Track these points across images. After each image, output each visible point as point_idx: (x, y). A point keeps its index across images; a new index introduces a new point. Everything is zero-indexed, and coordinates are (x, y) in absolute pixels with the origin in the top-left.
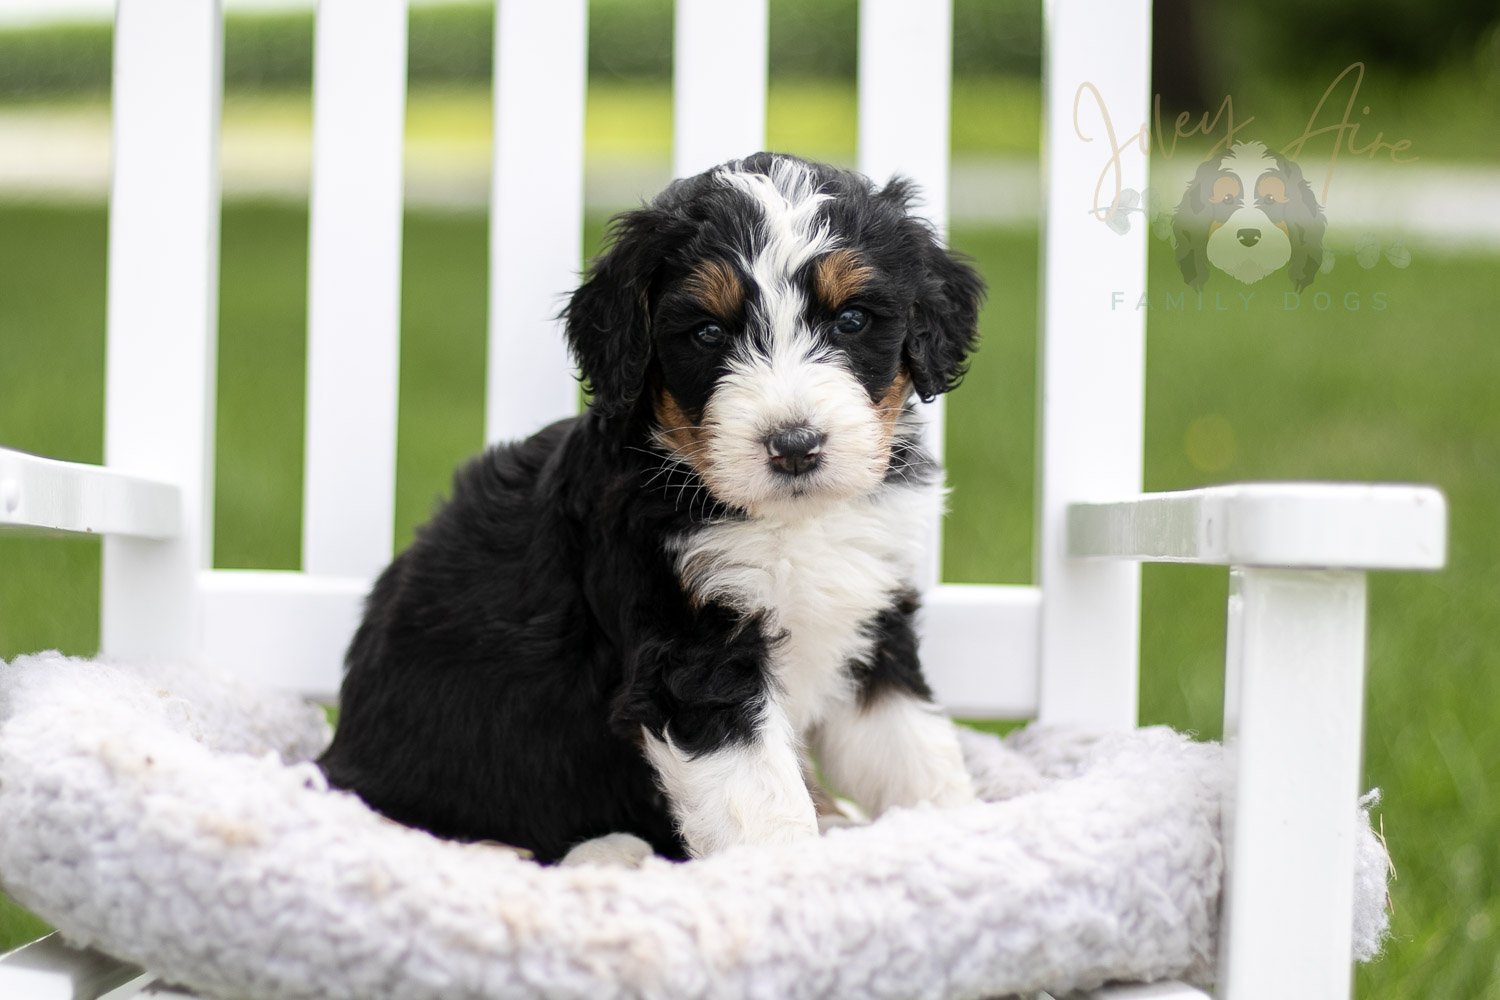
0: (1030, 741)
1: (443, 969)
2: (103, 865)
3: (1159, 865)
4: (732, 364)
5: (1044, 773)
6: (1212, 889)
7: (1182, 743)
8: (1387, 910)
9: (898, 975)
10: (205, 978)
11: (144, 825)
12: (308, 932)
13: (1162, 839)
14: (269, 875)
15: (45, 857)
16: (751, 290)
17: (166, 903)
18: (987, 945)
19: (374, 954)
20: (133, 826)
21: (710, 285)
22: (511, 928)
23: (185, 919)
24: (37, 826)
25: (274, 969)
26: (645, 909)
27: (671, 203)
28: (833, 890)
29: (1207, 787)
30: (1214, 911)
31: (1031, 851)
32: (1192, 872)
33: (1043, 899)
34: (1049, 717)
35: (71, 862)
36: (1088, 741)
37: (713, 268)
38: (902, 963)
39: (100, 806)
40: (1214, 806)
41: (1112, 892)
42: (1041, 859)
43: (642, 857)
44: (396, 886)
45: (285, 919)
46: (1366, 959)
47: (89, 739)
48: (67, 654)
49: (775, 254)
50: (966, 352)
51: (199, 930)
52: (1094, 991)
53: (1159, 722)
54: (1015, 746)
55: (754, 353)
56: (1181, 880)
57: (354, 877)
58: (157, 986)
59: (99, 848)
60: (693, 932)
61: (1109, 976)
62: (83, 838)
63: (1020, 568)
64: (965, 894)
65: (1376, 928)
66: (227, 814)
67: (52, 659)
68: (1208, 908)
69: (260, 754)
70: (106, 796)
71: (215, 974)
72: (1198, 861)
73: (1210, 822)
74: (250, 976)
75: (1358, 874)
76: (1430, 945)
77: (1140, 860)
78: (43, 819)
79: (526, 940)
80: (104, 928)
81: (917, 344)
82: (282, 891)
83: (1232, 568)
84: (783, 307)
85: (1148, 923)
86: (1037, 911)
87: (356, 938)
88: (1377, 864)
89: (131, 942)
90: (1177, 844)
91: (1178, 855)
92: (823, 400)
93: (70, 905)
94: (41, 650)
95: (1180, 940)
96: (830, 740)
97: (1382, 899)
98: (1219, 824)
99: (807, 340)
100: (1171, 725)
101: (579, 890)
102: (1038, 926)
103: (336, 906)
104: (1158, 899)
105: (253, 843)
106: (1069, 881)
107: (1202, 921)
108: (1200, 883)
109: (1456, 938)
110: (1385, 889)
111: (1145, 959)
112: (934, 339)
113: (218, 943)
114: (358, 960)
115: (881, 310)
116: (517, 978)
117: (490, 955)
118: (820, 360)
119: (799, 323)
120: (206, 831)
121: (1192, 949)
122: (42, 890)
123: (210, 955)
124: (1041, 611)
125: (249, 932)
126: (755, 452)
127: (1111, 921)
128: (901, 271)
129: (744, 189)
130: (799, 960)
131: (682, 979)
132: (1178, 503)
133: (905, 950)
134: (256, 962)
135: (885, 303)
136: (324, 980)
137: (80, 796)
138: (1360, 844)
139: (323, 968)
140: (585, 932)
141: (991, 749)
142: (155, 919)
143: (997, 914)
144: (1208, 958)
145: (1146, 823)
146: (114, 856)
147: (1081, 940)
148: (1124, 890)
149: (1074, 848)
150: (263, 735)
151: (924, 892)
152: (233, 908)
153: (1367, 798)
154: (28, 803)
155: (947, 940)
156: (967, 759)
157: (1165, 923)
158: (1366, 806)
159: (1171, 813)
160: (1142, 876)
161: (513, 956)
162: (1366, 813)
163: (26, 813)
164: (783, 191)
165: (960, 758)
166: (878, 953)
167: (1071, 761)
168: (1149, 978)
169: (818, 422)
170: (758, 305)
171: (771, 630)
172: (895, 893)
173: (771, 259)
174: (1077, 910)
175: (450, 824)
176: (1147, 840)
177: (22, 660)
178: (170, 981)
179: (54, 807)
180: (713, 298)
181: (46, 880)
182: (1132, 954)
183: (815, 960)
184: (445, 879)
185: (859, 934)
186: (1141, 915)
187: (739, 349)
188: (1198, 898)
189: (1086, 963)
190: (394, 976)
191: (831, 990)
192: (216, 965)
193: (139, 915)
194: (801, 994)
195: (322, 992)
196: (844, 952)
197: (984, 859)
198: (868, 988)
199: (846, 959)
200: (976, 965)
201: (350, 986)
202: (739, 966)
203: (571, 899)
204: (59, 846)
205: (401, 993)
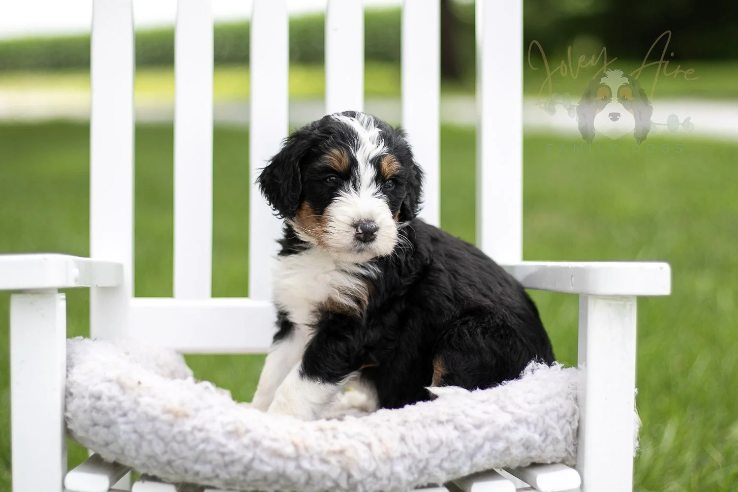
1: (269, 465)
2: (123, 427)
3: (554, 415)
4: (341, 192)
6: (576, 424)
9: (452, 461)
10: (167, 472)
11: (139, 410)
12: (212, 452)
13: (555, 404)
14: (194, 428)
15: (95, 425)
16: (354, 162)
17: (150, 442)
18: (487, 447)
19: (240, 460)
20: (135, 411)
22: (296, 446)
23: (158, 448)
24: (91, 411)
25: (197, 467)
26: (349, 437)
28: (424, 427)
29: (572, 384)
30: (576, 434)
31: (503, 409)
32: (567, 418)
33: (509, 428)
35: (107, 426)
39: (120, 403)
40: (575, 392)
41: (536, 426)
42: (508, 412)
44: (248, 431)
45: (202, 446)
47: (112, 374)
49: (365, 151)
51: (165, 452)
52: (527, 467)
55: (352, 189)
56: (563, 421)
57: (230, 428)
59: (120, 420)
60: (369, 446)
61: (533, 461)
62: (113, 416)
64: (478, 427)
66: (175, 405)
68: (573, 433)
70: (121, 398)
71: (171, 471)
72: (570, 414)
73: (574, 399)
74: (186, 471)
77: (547, 413)
78: (94, 409)
79: (302, 451)
80: (123, 453)
82: (200, 435)
85: (550, 439)
86: (507, 434)
87: (232, 453)
89: (135, 459)
90: (561, 407)
91: (562, 411)
93: (107, 444)
95: (562, 446)
98: (577, 399)
99: (374, 188)
101: (321, 430)
102: (507, 440)
103: (223, 441)
104: (554, 429)
105: (186, 416)
106: (519, 421)
107: (571, 438)
108: (570, 423)
111: (548, 453)
113: (173, 457)
114: (233, 462)
115: (400, 181)
116: (299, 467)
117: (289, 458)
118: (378, 197)
119: (372, 180)
120: (168, 412)
121: (566, 450)
122: (94, 439)
123: (169, 463)
125: (186, 453)
126: (349, 230)
127: (537, 437)
129: (346, 123)
130: (412, 455)
131: (366, 465)
133: (455, 450)
134: (189, 465)
136: (218, 471)
137: (111, 399)
139: (217, 466)
140: (326, 447)
142: (145, 449)
143: (491, 435)
144: (573, 454)
145: (548, 398)
146: (126, 423)
147: (523, 445)
148: (540, 424)
149: (520, 407)
151: (462, 426)
152: (179, 443)
154: (88, 402)
155: (472, 445)
157: (557, 439)
159: (558, 394)
160: (547, 419)
161: (297, 458)
163: (86, 407)
164: (362, 125)
166: (444, 452)
168: (549, 462)
169: (378, 222)
170: (357, 169)
172: (450, 427)
173: (363, 152)
174: (522, 433)
176: (549, 405)
178: (150, 474)
179: (99, 404)
180: (337, 164)
181: (97, 434)
182: (543, 451)
183: (419, 456)
184: (266, 427)
185: (436, 444)
187: (345, 187)
188: (570, 429)
189: (525, 454)
190: (248, 468)
191: (425, 468)
192: (172, 467)
193: (138, 447)
194: (414, 470)
195: (217, 476)
196: (431, 452)
197: (485, 413)
198: (440, 466)
199: (431, 455)
200: (483, 456)
201: (229, 473)
202: (389, 459)
203: (319, 434)
204: (101, 419)
205: (250, 475)
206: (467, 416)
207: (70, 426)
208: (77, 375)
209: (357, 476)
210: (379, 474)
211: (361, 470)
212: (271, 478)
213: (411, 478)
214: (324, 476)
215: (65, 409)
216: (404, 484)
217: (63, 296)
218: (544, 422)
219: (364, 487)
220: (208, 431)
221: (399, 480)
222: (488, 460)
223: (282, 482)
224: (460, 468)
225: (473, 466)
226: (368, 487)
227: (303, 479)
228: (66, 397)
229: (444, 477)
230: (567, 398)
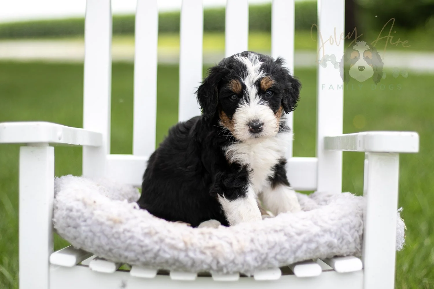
0: (315, 196)
1: (169, 254)
2: (83, 228)
3: (347, 227)
4: (240, 105)
5: (318, 204)
6: (361, 233)
7: (353, 196)
8: (405, 238)
9: (282, 255)
10: (109, 256)
11: (93, 218)
12: (135, 245)
13: (348, 220)
14: (125, 230)
15: (69, 226)
16: (244, 87)
17: (99, 237)
18: (304, 247)
19: (151, 250)
20: (91, 218)
21: (233, 85)
22: (186, 243)
23: (104, 241)
24: (67, 218)
25: (126, 254)
26: (219, 238)
27: (223, 64)
28: (266, 233)
29: (359, 207)
30: (361, 238)
31: (316, 223)
32: (356, 228)
33: (318, 235)
34: (320, 190)
35: (75, 227)
36: (329, 196)
37: (234, 81)
38: (283, 252)
39: (83, 213)
40: (361, 212)
41: (336, 234)
42: (318, 225)
43: (218, 225)
44: (157, 233)
45: (129, 241)
46: (399, 250)
47: (80, 197)
48: (74, 175)
49: (250, 78)
50: (296, 101)
51: (108, 244)
52: (331, 258)
53: (347, 191)
54: (311, 197)
55: (245, 102)
56: (353, 231)
57: (146, 231)
58: (97, 258)
59: (82, 224)
60: (231, 244)
61: (335, 255)
62: (79, 221)
63: (312, 153)
64: (299, 234)
65: (402, 242)
66: (114, 215)
67: (70, 177)
68: (360, 237)
69: (123, 200)
70: (84, 211)
71: (111, 255)
72: (357, 226)
73: (360, 216)
74: (120, 256)
75: (397, 229)
76: (415, 246)
77: (343, 226)
79: (189, 246)
80: (84, 244)
81: (285, 99)
82: (128, 234)
83: (365, 152)
84: (252, 91)
85: (345, 242)
86: (317, 239)
87: (147, 246)
88: (402, 226)
89: (90, 247)
90: (352, 222)
91: (352, 224)
92: (263, 114)
93: (75, 238)
94: (67, 174)
95: (353, 246)
96: (265, 196)
97: (403, 235)
98: (362, 216)
99: (258, 99)
100: (350, 192)
101: (202, 234)
102: (317, 242)
103: (142, 238)
104: (347, 235)
105: (121, 222)
106: (325, 231)
107: (358, 241)
108: (358, 231)
109: (422, 245)
110: (404, 233)
111: (344, 250)
112: (289, 98)
113: (112, 247)
114: (147, 251)
115: (277, 91)
116: (187, 256)
117: (180, 250)
118: (262, 104)
119: (256, 95)
120: (109, 219)
122: (68, 235)
123: (110, 250)
124: (317, 164)
125: (120, 244)
126: (246, 127)
127: (335, 241)
128: (281, 81)
129: (241, 61)
130: (258, 251)
131: (228, 256)
132: (352, 136)
133: (284, 248)
134: (122, 252)
135: (278, 90)
136: (139, 257)
137: (78, 211)
138: (398, 221)
139: (139, 253)
140: (204, 244)
141: (305, 198)
142: (96, 242)
143: (307, 239)
144: (360, 250)
145: (344, 216)
146: (86, 226)
148: (339, 233)
149: (326, 223)
150: (123, 195)
151: (289, 234)
152: (116, 238)
153: (399, 210)
154: (65, 213)
155: (295, 245)
156: (299, 200)
157: (349, 241)
158: (399, 212)
159: (350, 214)
160: (343, 230)
161: (186, 250)
162: (399, 214)
163: (64, 215)
164: (251, 61)
165: (297, 200)
166: (277, 249)
167: (325, 201)
168: (345, 255)
169: (261, 120)
170: (246, 91)
171: (249, 169)
172: (282, 234)
173: (249, 79)
174: (327, 238)
175: (170, 217)
176: (344, 221)
177: (63, 177)
178: (100, 257)
179: (71, 214)
180: (235, 89)
181: (69, 232)
182: (341, 249)
183: (262, 251)
184: (169, 231)
185: (273, 244)
186: (343, 239)
187: (241, 101)
188: (357, 235)
189: (329, 251)
190: (156, 255)
191: (265, 258)
192: (112, 253)
193: (92, 241)
194: (258, 259)
195: (138, 260)
196: (269, 249)
197: (304, 225)
198: (275, 258)
199: (269, 251)
200: (302, 252)
201: (145, 258)
202: (243, 253)
203: (201, 236)
204: (72, 223)
205: (158, 260)
207: (55, 227)
208: (61, 196)
209: (222, 262)
210: (236, 262)
211: (225, 259)
212: (171, 261)
213: (256, 265)
214: (202, 262)
215: (53, 216)
216: (252, 268)
218: (341, 231)
219: (227, 269)
220: (133, 232)
221: (249, 265)
222: (305, 254)
223: (177, 264)
224: (287, 259)
225: (295, 258)
226: (229, 269)
227: (190, 263)
228: (53, 210)
229: (277, 264)
230: (356, 216)
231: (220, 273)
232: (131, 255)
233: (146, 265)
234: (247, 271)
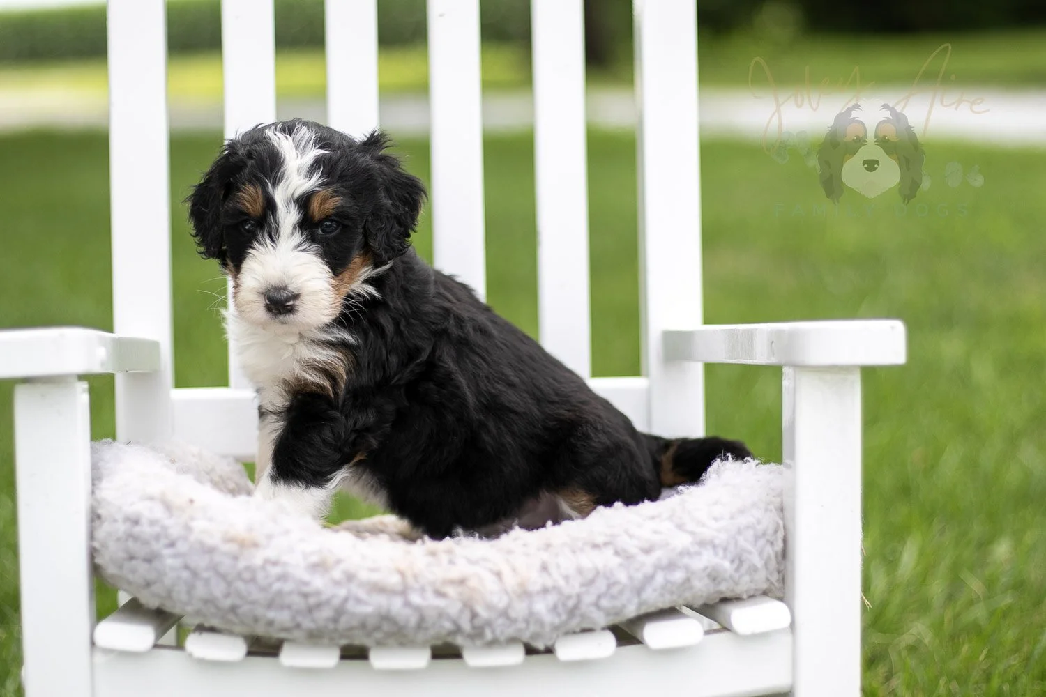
1: (367, 605)
2: (170, 562)
3: (750, 533)
4: (256, 244)
6: (779, 546)
7: (756, 465)
9: (613, 597)
10: (229, 622)
11: (192, 538)
12: (291, 593)
13: (751, 520)
14: (267, 561)
15: (132, 558)
16: (271, 205)
17: (207, 581)
18: (660, 578)
19: (328, 602)
20: (185, 539)
21: (249, 199)
22: (402, 575)
23: (218, 589)
24: (127, 540)
25: (271, 614)
26: (472, 562)
28: (574, 552)
29: (773, 489)
30: (781, 558)
31: (680, 527)
32: (767, 537)
33: (688, 553)
35: (149, 560)
37: (251, 190)
38: (615, 590)
39: (164, 528)
40: (778, 500)
41: (725, 549)
42: (687, 531)
44: (338, 562)
45: (277, 586)
47: (154, 490)
49: (288, 186)
51: (227, 595)
55: (268, 241)
56: (762, 542)
57: (314, 559)
59: (166, 552)
61: (723, 596)
62: (156, 546)
64: (647, 551)
66: (239, 530)
68: (776, 557)
70: (168, 522)
71: (235, 620)
72: (770, 531)
73: (776, 510)
74: (256, 620)
77: (739, 532)
78: (131, 536)
79: (411, 582)
80: (169, 596)
82: (274, 571)
83: (783, 366)
84: (288, 216)
85: (745, 567)
86: (686, 560)
87: (318, 593)
89: (186, 604)
90: (759, 522)
91: (760, 528)
92: (299, 275)
93: (148, 584)
95: (761, 575)
98: (781, 509)
99: (298, 238)
101: (433, 553)
102: (687, 568)
103: (306, 576)
104: (750, 553)
105: (255, 545)
106: (702, 543)
107: (773, 564)
108: (772, 543)
111: (743, 586)
113: (238, 602)
114: (319, 606)
115: (347, 222)
116: (407, 604)
117: (392, 593)
118: (303, 250)
119: (295, 228)
120: (230, 540)
121: (768, 580)
122: (130, 577)
123: (233, 609)
124: (649, 393)
125: (256, 595)
126: (259, 299)
127: (726, 564)
129: (276, 144)
130: (556, 589)
131: (495, 600)
133: (616, 583)
134: (260, 611)
135: (349, 218)
136: (300, 619)
137: (153, 523)
139: (298, 612)
140: (441, 574)
142: (200, 591)
143: (665, 562)
144: (778, 584)
145: (742, 511)
146: (176, 556)
148: (731, 548)
149: (703, 525)
151: (624, 551)
152: (246, 582)
154: (122, 528)
155: (639, 576)
157: (754, 566)
159: (754, 505)
160: (741, 541)
161: (405, 591)
163: (119, 534)
164: (297, 147)
166: (601, 585)
168: (745, 596)
169: (293, 288)
170: (274, 214)
172: (609, 552)
173: (285, 188)
174: (706, 559)
176: (743, 520)
178: (207, 624)
179: (137, 530)
180: (250, 207)
181: (134, 571)
182: (736, 583)
183: (567, 590)
184: (363, 556)
185: (590, 575)
187: (260, 237)
188: (771, 552)
189: (712, 588)
190: (340, 612)
191: (576, 607)
192: (236, 614)
193: (191, 589)
194: (560, 609)
195: (298, 626)
196: (583, 585)
197: (656, 532)
198: (597, 605)
199: (584, 589)
200: (655, 590)
201: (314, 621)
202: (525, 594)
203: (429, 559)
204: (139, 550)
205: (344, 622)
206: (631, 536)
207: (98, 561)
208: (107, 490)
209: (484, 615)
210: (513, 614)
211: (490, 607)
212: (372, 622)
213: (557, 621)
214: (441, 615)
215: (92, 537)
216: (548, 629)
217: (85, 385)
219: (493, 632)
220: (285, 564)
221: (541, 623)
222: (662, 595)
223: (386, 626)
224: (624, 606)
225: (641, 604)
226: (498, 632)
227: (413, 621)
228: (92, 522)
229: (601, 620)
230: (766, 510)
231: (479, 642)
232: (283, 617)
233: (315, 638)
234: (536, 636)
